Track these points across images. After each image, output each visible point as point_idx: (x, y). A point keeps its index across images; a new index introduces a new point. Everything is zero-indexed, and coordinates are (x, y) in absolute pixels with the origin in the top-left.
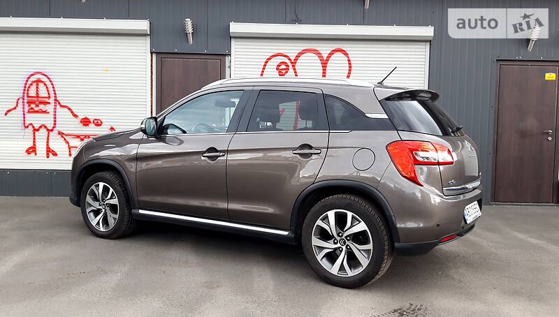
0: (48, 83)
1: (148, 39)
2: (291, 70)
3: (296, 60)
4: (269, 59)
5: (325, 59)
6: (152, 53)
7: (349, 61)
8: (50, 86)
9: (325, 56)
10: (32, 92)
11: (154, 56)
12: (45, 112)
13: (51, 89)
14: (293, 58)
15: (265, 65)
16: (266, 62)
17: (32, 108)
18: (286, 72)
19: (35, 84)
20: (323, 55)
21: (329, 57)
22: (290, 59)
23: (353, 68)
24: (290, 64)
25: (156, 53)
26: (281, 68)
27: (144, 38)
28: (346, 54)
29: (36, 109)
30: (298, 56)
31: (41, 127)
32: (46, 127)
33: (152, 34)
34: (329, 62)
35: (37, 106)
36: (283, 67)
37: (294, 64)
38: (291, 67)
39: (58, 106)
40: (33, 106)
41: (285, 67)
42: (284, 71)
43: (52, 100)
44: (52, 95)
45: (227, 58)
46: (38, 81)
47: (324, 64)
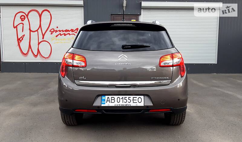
3: (28, 14)
7: (50, 14)
9: (40, 13)
15: (15, 17)
16: (16, 15)
18: (24, 19)
21: (42, 13)
24: (26, 16)
26: (22, 17)
28: (49, 12)
34: (42, 15)
36: (23, 17)
37: (27, 16)
38: (26, 17)
41: (24, 17)
42: (23, 19)
47: (40, 16)
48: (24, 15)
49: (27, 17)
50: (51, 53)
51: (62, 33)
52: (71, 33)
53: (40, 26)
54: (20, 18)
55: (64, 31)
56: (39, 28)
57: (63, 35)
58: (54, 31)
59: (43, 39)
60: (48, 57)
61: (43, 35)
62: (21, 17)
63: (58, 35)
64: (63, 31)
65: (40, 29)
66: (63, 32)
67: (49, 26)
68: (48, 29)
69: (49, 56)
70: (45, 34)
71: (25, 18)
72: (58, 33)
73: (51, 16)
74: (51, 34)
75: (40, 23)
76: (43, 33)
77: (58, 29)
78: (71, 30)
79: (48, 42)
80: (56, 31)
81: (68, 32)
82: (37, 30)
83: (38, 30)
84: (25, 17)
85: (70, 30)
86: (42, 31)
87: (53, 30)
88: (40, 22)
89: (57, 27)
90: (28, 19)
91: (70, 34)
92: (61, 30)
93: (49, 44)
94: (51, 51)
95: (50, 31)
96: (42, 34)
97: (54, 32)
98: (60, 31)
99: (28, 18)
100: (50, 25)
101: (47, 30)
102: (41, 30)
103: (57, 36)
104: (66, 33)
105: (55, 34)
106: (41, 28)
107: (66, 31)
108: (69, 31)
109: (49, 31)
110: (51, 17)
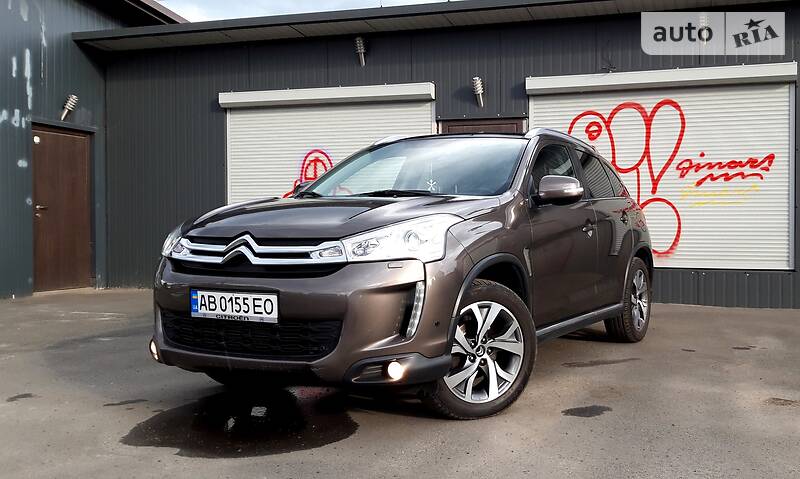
1: (433, 105)
2: (604, 132)
3: (611, 118)
4: (576, 119)
5: (649, 114)
6: (437, 122)
7: (682, 115)
9: (649, 111)
11: (439, 124)
14: (606, 117)
15: (571, 127)
16: (573, 124)
18: (599, 134)
20: (646, 110)
21: (653, 112)
22: (602, 118)
23: (687, 125)
24: (602, 124)
25: (443, 121)
26: (591, 129)
27: (429, 104)
28: (677, 107)
30: (613, 113)
33: (438, 101)
36: (595, 128)
37: (608, 123)
38: (604, 128)
41: (596, 128)
42: (595, 134)
45: (524, 122)
47: (648, 122)
48: (599, 120)
49: (608, 127)
50: (677, 240)
51: (716, 172)
52: (747, 170)
53: (647, 152)
54: (587, 131)
55: (724, 166)
56: (641, 161)
57: (722, 179)
58: (690, 167)
59: (654, 192)
60: (667, 252)
61: (655, 183)
62: (589, 127)
63: (704, 179)
64: (720, 166)
65: (645, 162)
66: (720, 168)
67: (675, 152)
68: (671, 160)
69: (671, 248)
70: (660, 176)
71: (600, 131)
72: (704, 172)
73: (683, 119)
74: (682, 176)
75: (647, 144)
76: (656, 175)
77: (703, 161)
78: (748, 162)
79: (670, 204)
80: (698, 167)
81: (738, 170)
82: (636, 167)
83: (639, 164)
84: (600, 127)
85: (745, 161)
86: (650, 168)
87: (686, 165)
88: (648, 141)
89: (702, 155)
90: (610, 134)
91: (746, 173)
92: (714, 162)
93: (674, 207)
94: (679, 231)
95: (678, 168)
96: (652, 176)
97: (692, 171)
98: (711, 166)
99: (609, 130)
100: (677, 148)
101: (668, 164)
102: (650, 164)
103: (699, 183)
104: (732, 172)
105: (693, 176)
106: (649, 160)
107: (733, 164)
108: (741, 164)
109: (676, 166)
110: (683, 123)
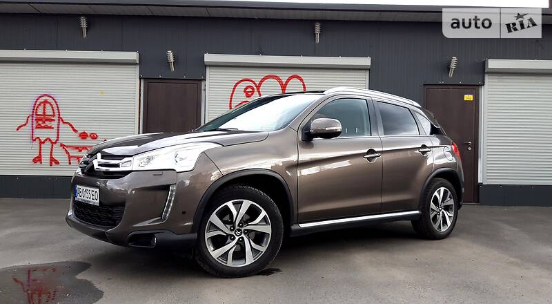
0: (54, 103)
1: (138, 67)
2: (256, 93)
3: (260, 84)
4: (238, 83)
5: (284, 83)
6: (140, 79)
7: (304, 85)
8: (55, 106)
9: (284, 81)
10: (40, 111)
11: (142, 81)
12: (50, 128)
13: (56, 109)
14: (257, 83)
15: (234, 89)
16: (236, 86)
17: (40, 125)
18: (252, 94)
19: (42, 104)
20: (283, 80)
21: (287, 82)
22: (255, 84)
24: (255, 88)
25: (144, 78)
27: (134, 66)
28: (301, 80)
29: (43, 125)
30: (262, 81)
31: (46, 140)
32: (50, 140)
33: (141, 63)
34: (287, 86)
35: (44, 122)
36: (249, 90)
37: (258, 88)
38: (256, 90)
39: (61, 123)
40: (40, 122)
41: (251, 90)
42: (250, 93)
43: (56, 118)
44: (57, 114)
45: (203, 83)
46: (46, 102)
47: (284, 88)
48: (253, 85)
49: (258, 89)
54: (245, 91)
62: (246, 89)
71: (253, 92)
73: (304, 87)
84: (253, 89)
90: (260, 94)
99: (259, 92)
110: (305, 90)
